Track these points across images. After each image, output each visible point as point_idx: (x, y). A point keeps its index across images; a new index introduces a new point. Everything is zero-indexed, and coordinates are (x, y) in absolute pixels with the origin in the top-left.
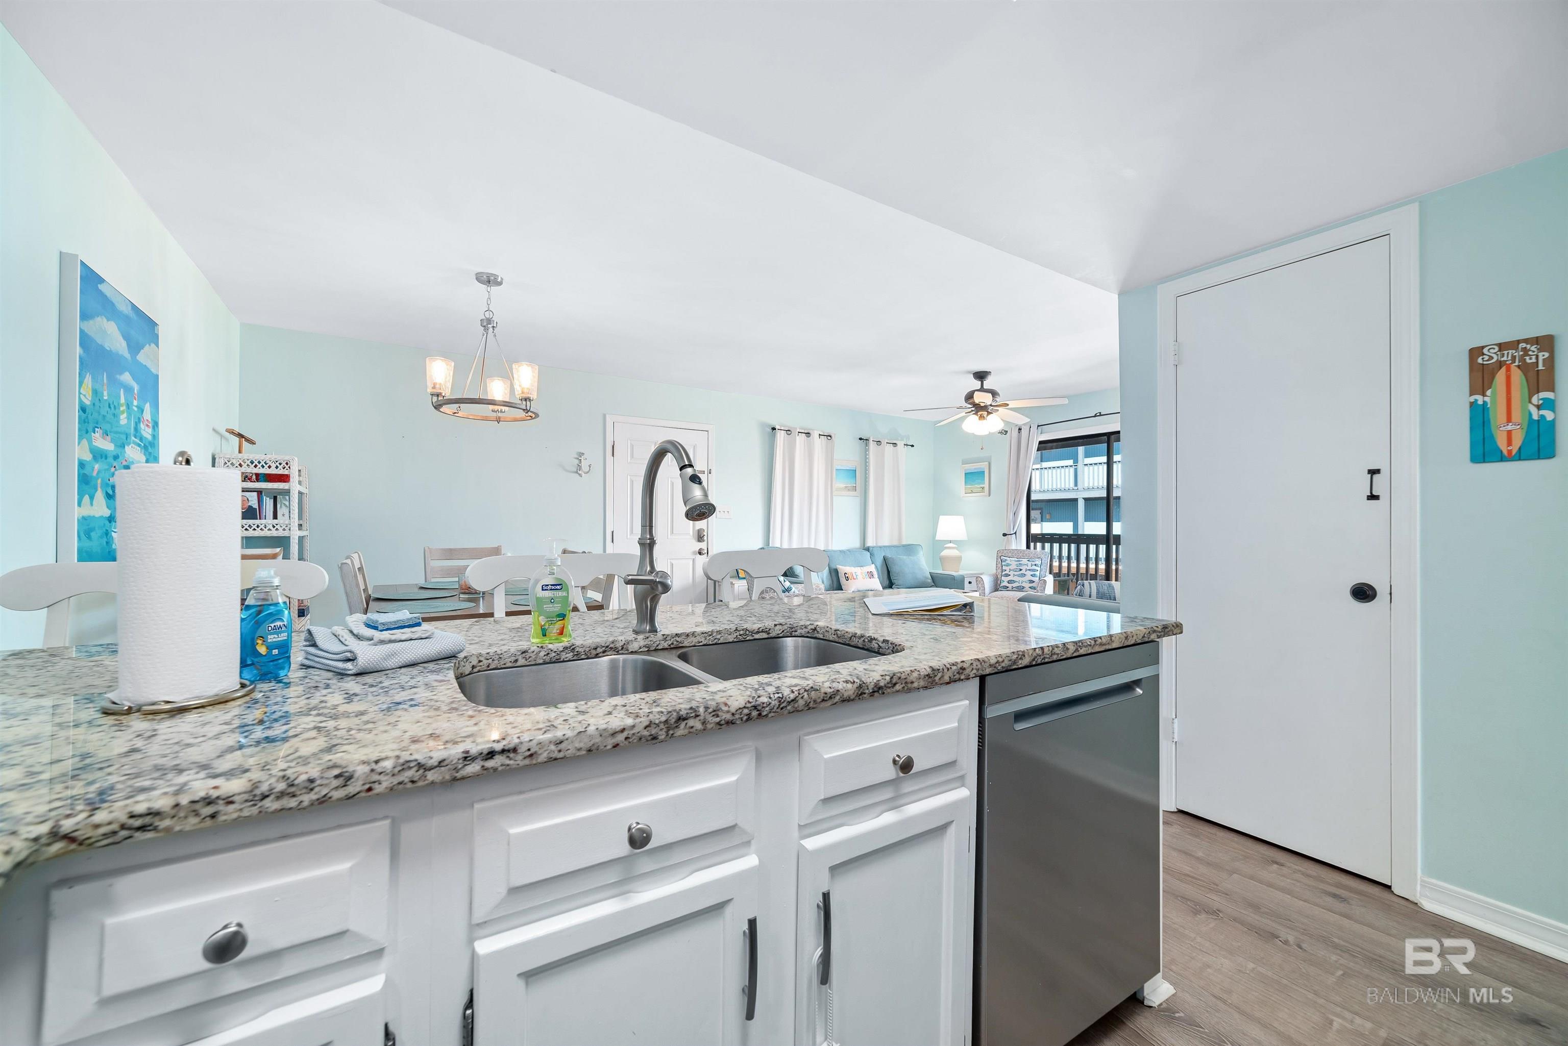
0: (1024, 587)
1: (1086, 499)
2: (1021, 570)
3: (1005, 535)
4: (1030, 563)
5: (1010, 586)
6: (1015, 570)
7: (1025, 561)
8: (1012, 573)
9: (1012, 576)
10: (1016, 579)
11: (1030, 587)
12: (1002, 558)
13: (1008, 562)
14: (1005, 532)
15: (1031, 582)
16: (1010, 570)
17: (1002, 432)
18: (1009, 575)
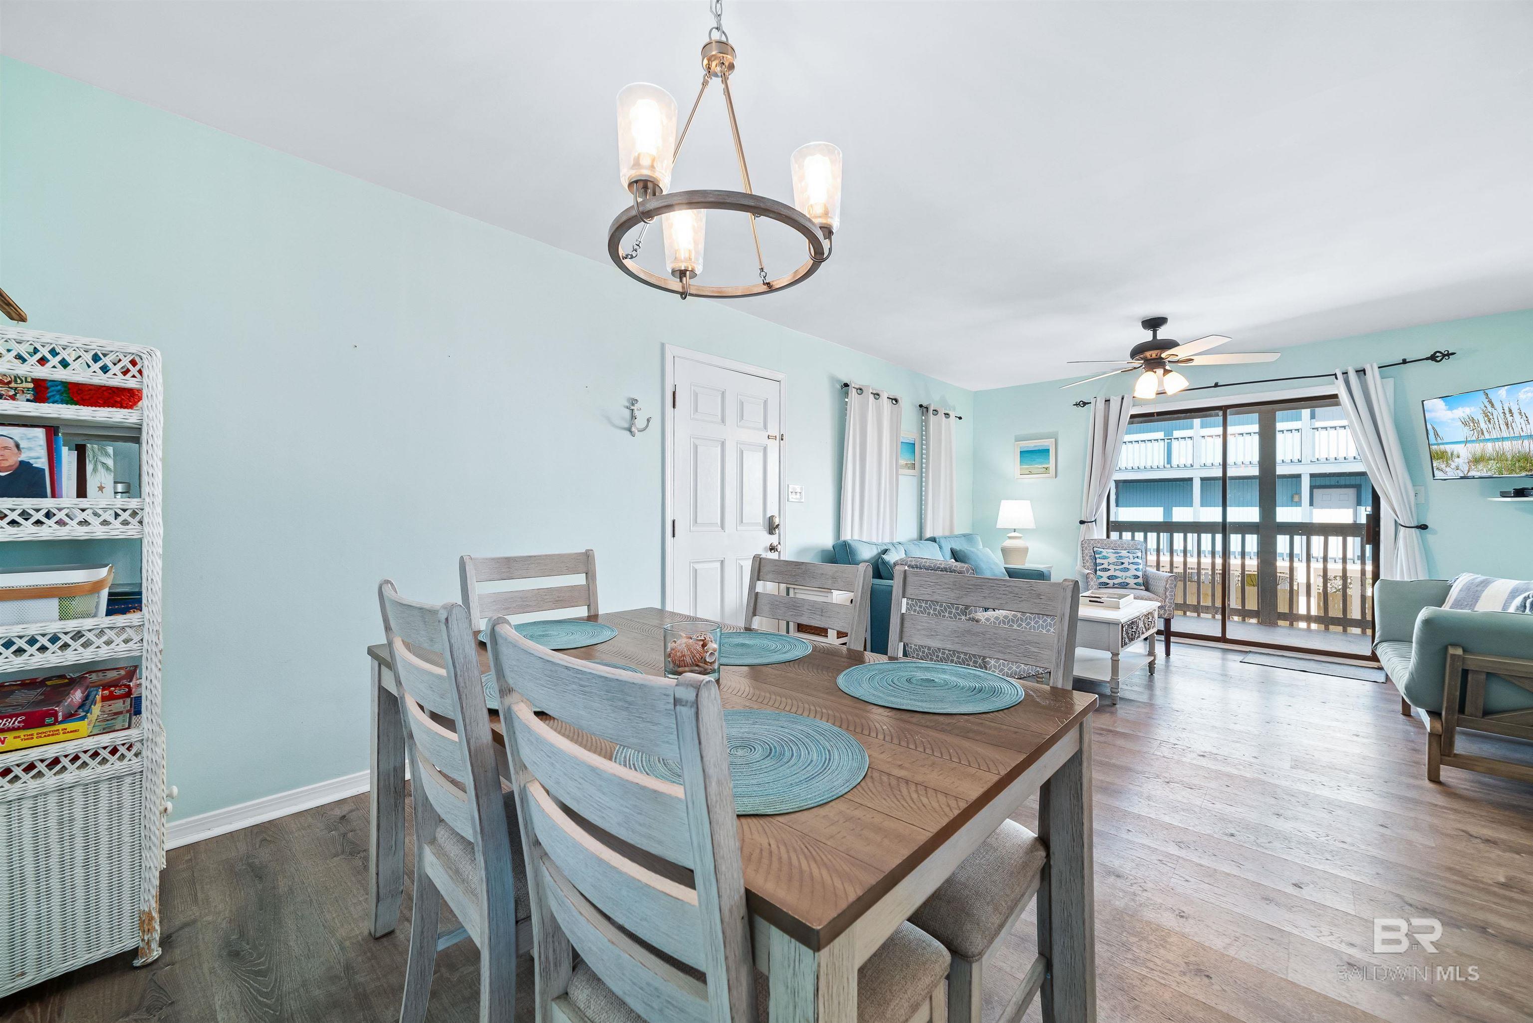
0: (1128, 584)
1: (1202, 479)
2: (1123, 563)
3: (1082, 522)
4: (1131, 556)
5: (1110, 582)
6: (1113, 564)
7: (1124, 553)
8: (1112, 567)
9: (1112, 570)
10: (1118, 573)
11: (1135, 584)
12: (1095, 549)
13: (1104, 554)
14: (1083, 519)
15: (1137, 577)
16: (1109, 564)
17: (1079, 404)
18: (1109, 570)
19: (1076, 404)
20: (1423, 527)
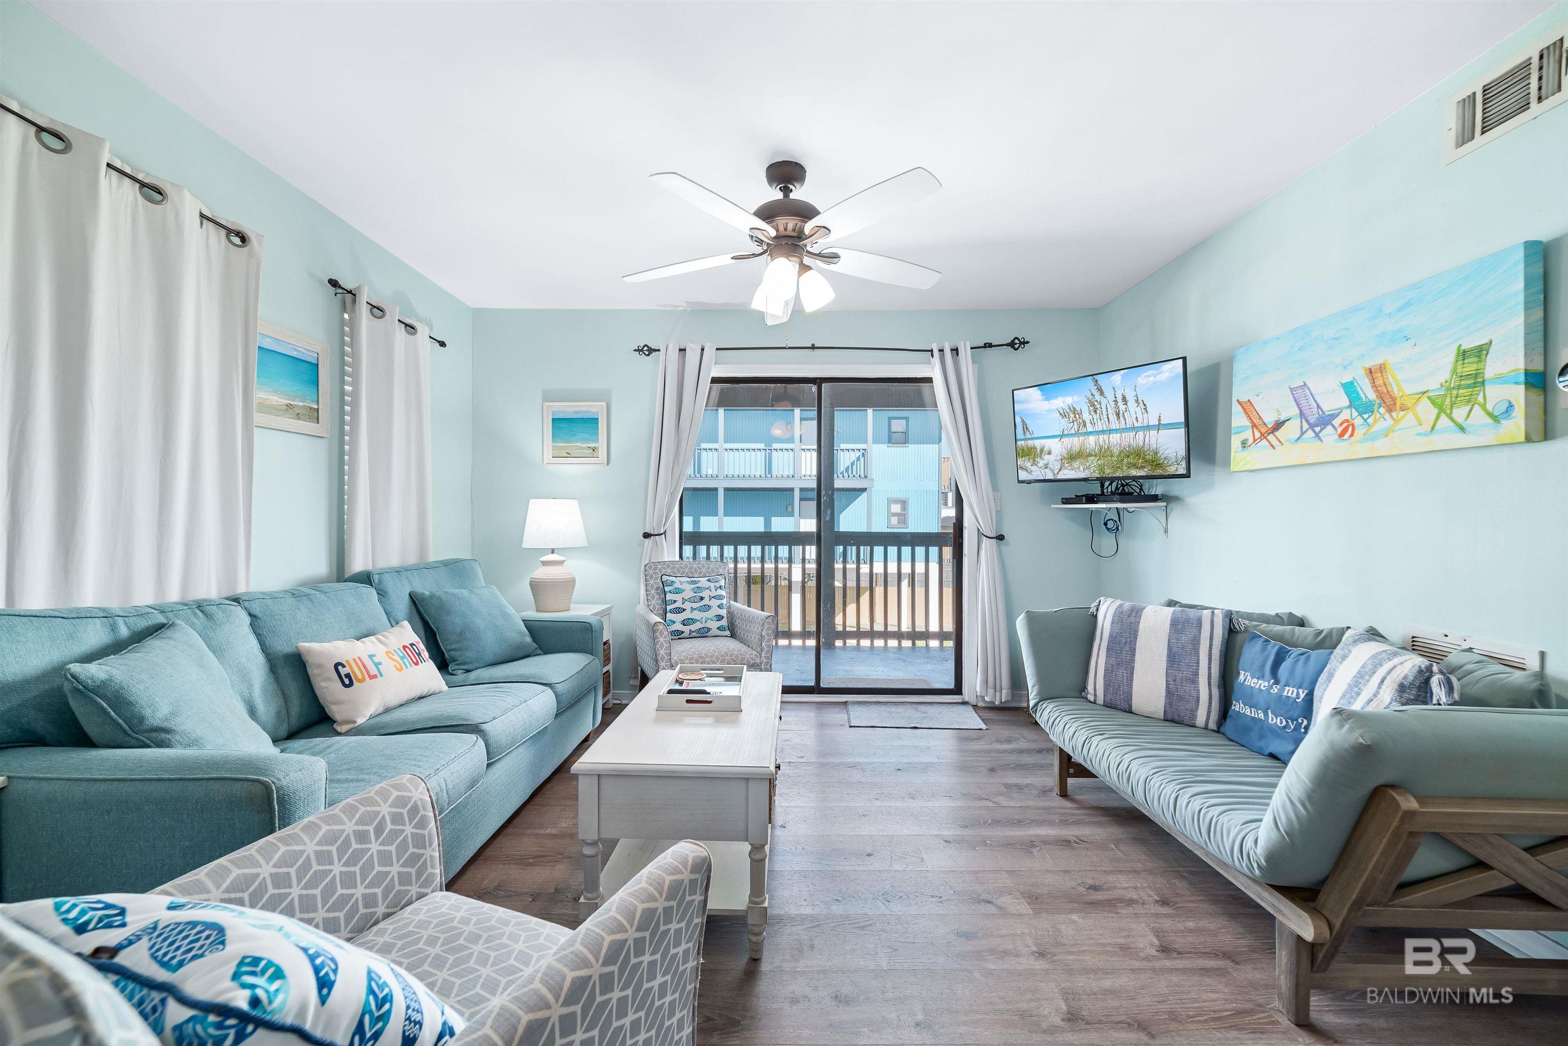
0: (709, 629)
2: (702, 599)
3: (647, 536)
4: (712, 585)
5: (686, 629)
6: (691, 600)
7: (703, 582)
8: (687, 606)
9: (689, 610)
10: (696, 615)
11: (718, 628)
12: (665, 578)
13: (677, 585)
14: (648, 530)
15: (720, 618)
16: (684, 601)
17: (642, 350)
18: (684, 610)
19: (639, 350)
20: (1000, 538)
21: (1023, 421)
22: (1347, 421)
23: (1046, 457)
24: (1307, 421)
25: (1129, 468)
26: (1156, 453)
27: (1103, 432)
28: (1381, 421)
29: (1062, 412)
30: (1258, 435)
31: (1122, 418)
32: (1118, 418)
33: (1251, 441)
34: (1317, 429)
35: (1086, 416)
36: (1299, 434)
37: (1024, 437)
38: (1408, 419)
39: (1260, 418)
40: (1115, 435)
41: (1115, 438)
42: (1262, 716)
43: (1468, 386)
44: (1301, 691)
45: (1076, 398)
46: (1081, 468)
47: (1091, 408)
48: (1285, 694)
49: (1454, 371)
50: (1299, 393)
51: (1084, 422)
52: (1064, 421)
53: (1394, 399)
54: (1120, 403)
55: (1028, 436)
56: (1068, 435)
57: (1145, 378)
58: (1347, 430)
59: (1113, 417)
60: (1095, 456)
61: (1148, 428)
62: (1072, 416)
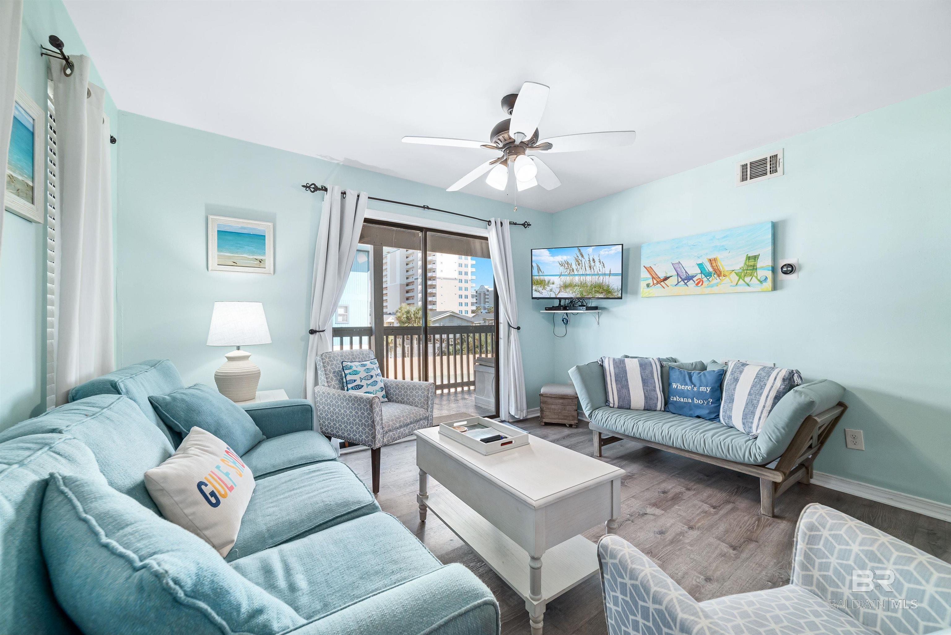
3: (312, 332)
6: (366, 378)
8: (364, 383)
9: (365, 386)
11: (383, 396)
12: (345, 364)
13: (354, 368)
14: (312, 327)
15: (382, 389)
16: (361, 379)
17: (309, 187)
18: (362, 386)
19: (306, 187)
20: (518, 328)
21: (538, 266)
22: (700, 279)
23: (551, 286)
24: (681, 278)
25: (595, 293)
26: (608, 286)
27: (583, 275)
28: (715, 280)
29: (561, 263)
30: (655, 282)
31: (592, 269)
32: (591, 269)
33: (652, 284)
34: (686, 281)
35: (574, 267)
36: (677, 283)
37: (538, 274)
38: (726, 280)
39: (656, 275)
40: (589, 277)
41: (589, 278)
42: (690, 401)
43: (751, 270)
44: (708, 388)
45: (569, 257)
46: (571, 293)
47: (577, 263)
48: (701, 390)
49: (745, 264)
50: (676, 266)
51: (573, 270)
52: (562, 268)
53: (720, 272)
54: (592, 262)
55: (541, 274)
56: (563, 275)
57: (604, 252)
58: (699, 283)
59: (588, 268)
60: (578, 286)
61: (605, 274)
62: (566, 265)
